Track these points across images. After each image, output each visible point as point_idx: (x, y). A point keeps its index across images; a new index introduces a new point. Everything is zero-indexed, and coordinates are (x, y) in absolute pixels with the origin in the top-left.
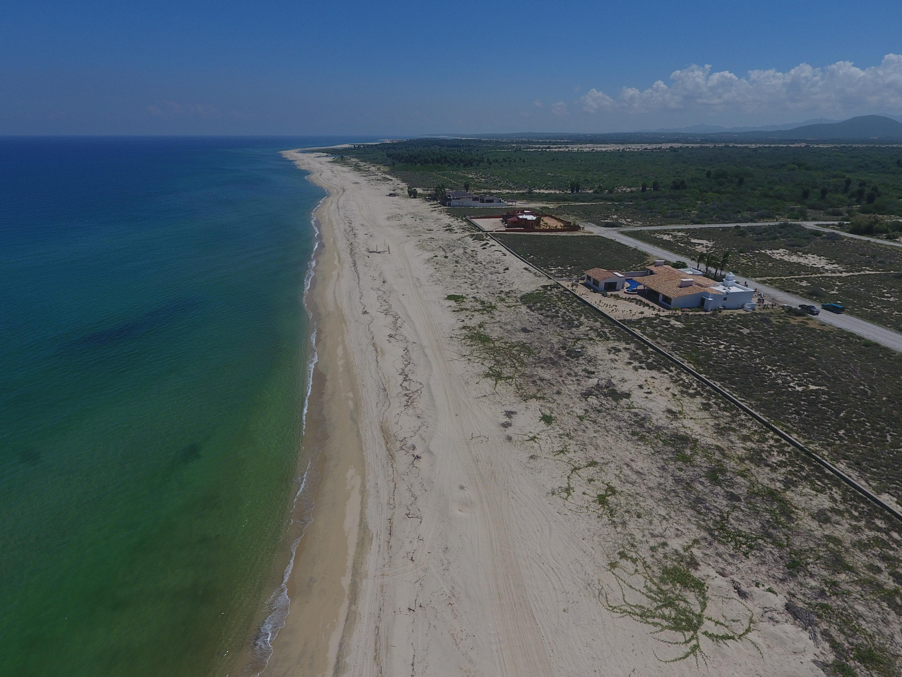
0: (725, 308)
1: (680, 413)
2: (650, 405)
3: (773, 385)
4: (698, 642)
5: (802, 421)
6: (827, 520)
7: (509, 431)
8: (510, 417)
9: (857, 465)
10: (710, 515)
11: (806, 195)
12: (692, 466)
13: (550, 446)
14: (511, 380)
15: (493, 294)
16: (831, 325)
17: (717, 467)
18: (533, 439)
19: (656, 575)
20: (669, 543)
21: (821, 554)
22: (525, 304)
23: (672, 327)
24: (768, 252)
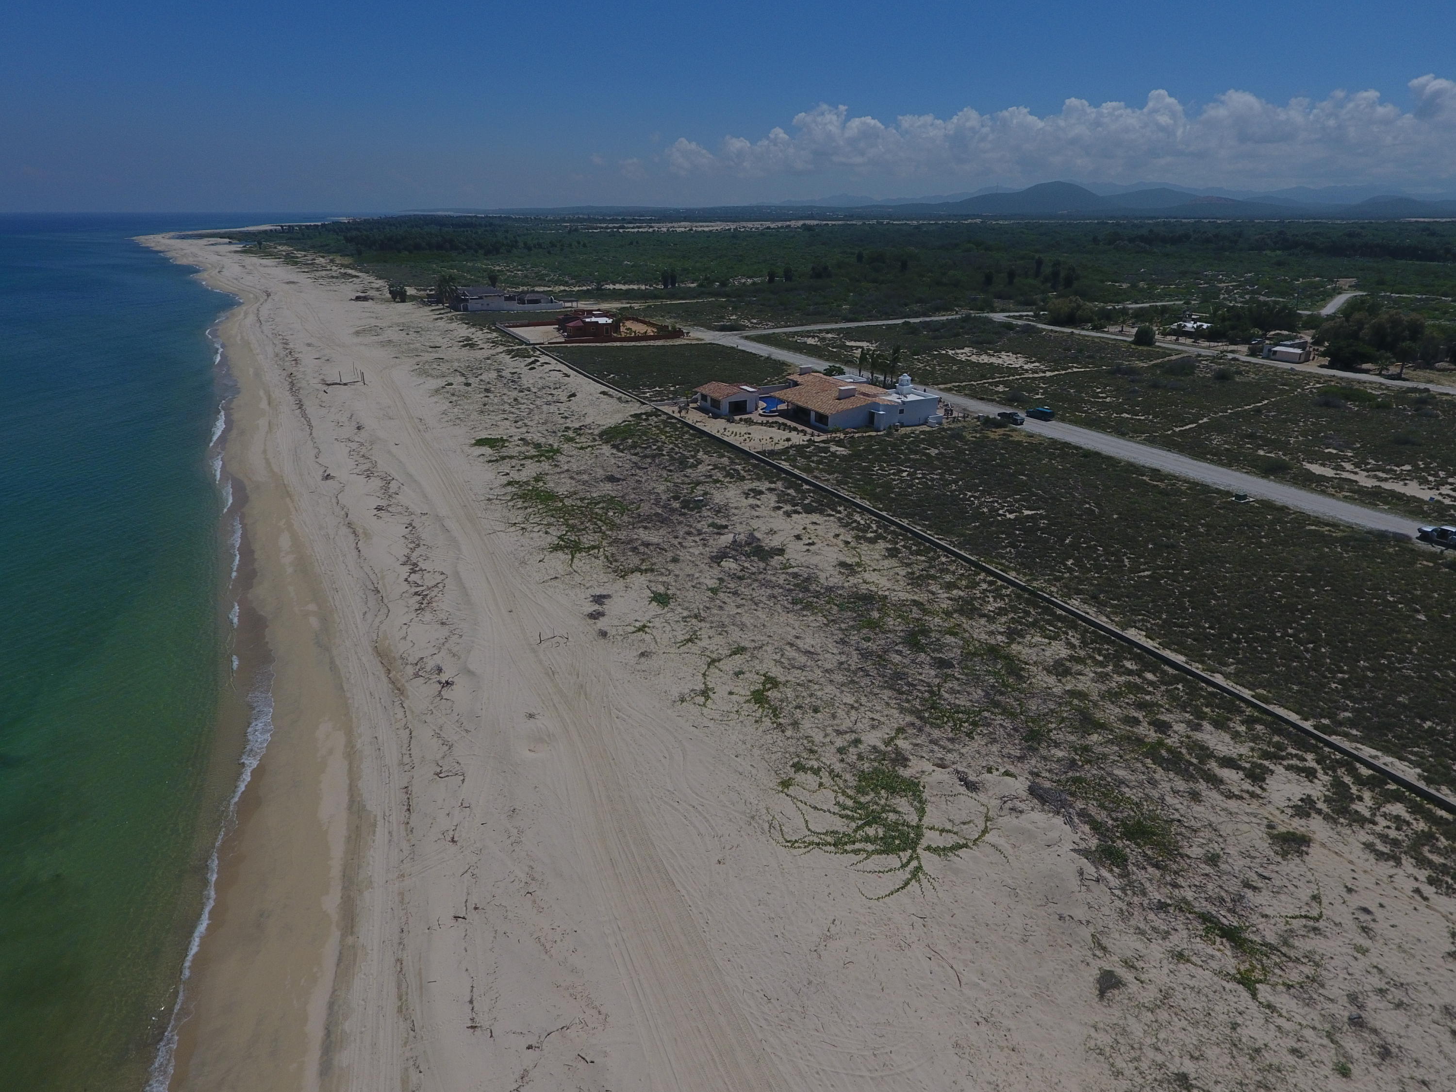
0: (902, 426)
1: (858, 564)
2: (815, 560)
3: (978, 515)
4: (919, 863)
5: (1019, 554)
6: (1067, 672)
7: (602, 623)
8: (601, 604)
9: (1093, 599)
10: (915, 693)
11: (989, 280)
12: (883, 633)
13: (671, 636)
14: (596, 551)
15: (554, 432)
16: (1040, 436)
17: (917, 629)
18: (642, 629)
19: (850, 785)
20: (862, 738)
21: (1065, 715)
22: (607, 442)
23: (834, 454)
24: (950, 352)
